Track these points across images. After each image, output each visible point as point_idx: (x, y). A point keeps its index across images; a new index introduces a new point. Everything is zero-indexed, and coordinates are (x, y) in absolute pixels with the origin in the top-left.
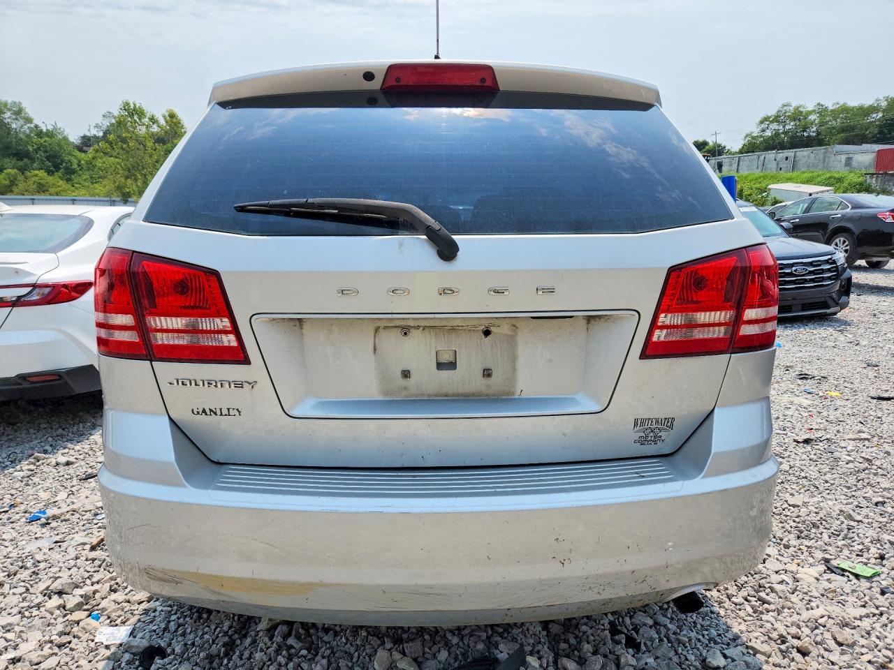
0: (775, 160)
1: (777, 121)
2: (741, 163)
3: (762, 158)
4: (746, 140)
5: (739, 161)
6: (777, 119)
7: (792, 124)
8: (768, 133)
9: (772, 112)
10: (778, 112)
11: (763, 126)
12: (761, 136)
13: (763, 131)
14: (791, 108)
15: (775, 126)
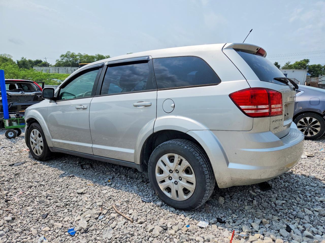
0: (71, 70)
1: (67, 57)
2: (59, 70)
3: (66, 69)
4: (57, 62)
5: (58, 69)
6: (66, 56)
7: (72, 58)
8: (64, 61)
9: (65, 53)
10: (66, 54)
11: (62, 58)
12: (62, 61)
13: (62, 59)
14: (71, 53)
15: (66, 58)
